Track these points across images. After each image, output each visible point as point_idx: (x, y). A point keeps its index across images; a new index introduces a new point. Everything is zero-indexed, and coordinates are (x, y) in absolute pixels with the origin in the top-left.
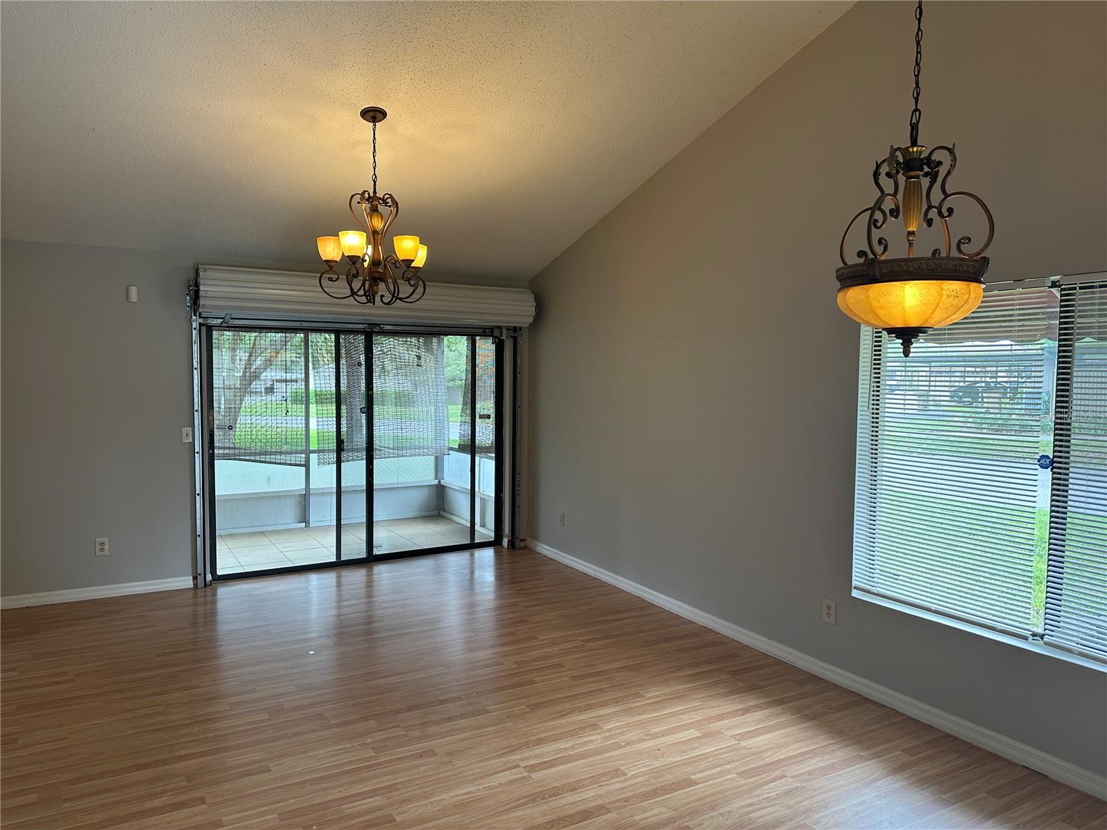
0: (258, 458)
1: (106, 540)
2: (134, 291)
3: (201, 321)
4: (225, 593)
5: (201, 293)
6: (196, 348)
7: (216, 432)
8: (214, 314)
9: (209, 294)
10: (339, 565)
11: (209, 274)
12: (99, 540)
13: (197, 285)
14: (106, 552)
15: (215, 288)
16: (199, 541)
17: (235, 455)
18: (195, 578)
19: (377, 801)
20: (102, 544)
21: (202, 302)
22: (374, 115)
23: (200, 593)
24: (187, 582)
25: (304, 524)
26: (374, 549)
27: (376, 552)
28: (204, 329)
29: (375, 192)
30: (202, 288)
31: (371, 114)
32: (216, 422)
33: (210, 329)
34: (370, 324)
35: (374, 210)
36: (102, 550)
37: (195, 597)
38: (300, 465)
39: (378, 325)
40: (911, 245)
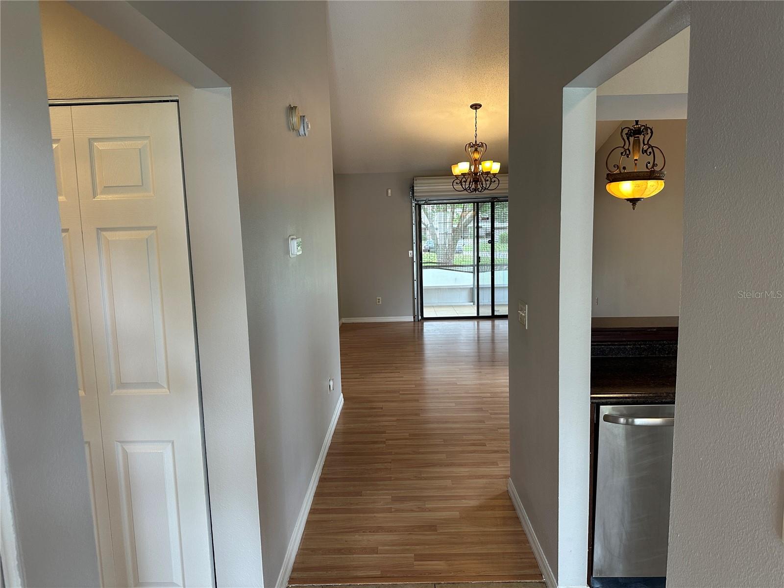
0: (450, 268)
1: (380, 298)
2: (390, 191)
3: (416, 202)
4: (427, 325)
5: (415, 191)
6: (414, 215)
7: (423, 253)
8: (422, 199)
9: (418, 191)
10: (478, 318)
11: (418, 181)
12: (378, 298)
13: (413, 187)
14: (380, 303)
15: (421, 187)
16: (416, 301)
17: (439, 266)
18: (414, 317)
19: (455, 379)
20: (379, 300)
21: (415, 195)
22: (476, 107)
23: (416, 323)
24: (411, 319)
25: (472, 303)
26: (495, 312)
27: (496, 313)
28: (417, 206)
29: (476, 142)
30: (415, 188)
31: (474, 107)
32: (423, 248)
33: (420, 206)
34: (492, 198)
35: (476, 150)
36: (379, 302)
37: (414, 324)
38: (470, 272)
39: (497, 198)
40: (636, 164)
